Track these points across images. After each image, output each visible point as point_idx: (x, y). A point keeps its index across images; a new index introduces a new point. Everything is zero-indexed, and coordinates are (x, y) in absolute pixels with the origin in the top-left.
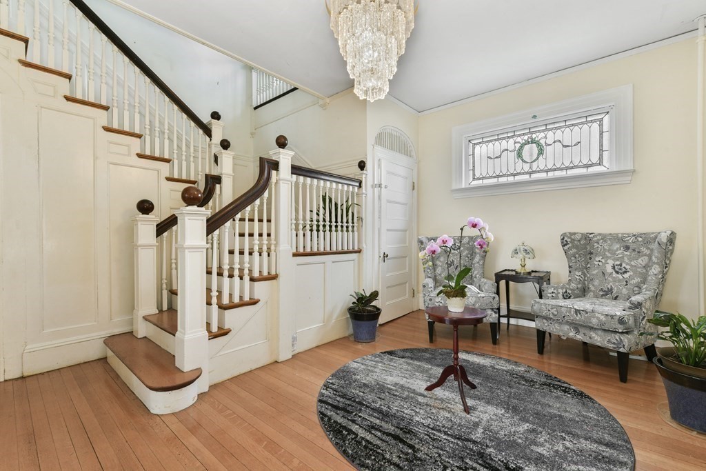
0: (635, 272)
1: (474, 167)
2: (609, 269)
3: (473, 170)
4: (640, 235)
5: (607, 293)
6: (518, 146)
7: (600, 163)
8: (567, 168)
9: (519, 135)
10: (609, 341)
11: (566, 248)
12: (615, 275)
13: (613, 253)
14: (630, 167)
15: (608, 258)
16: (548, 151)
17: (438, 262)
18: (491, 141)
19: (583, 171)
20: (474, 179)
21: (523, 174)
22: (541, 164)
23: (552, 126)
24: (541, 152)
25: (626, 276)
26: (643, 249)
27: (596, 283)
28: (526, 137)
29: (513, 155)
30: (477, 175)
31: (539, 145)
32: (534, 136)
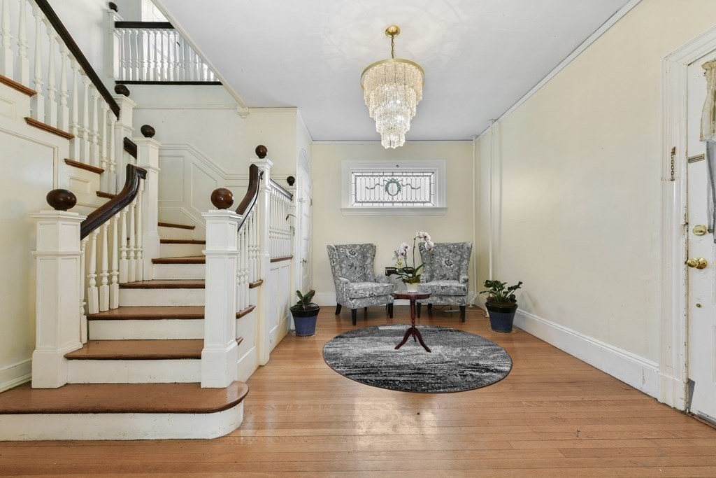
0: (455, 264)
1: (356, 193)
2: (444, 264)
3: (356, 195)
4: (455, 244)
5: (443, 277)
6: (386, 183)
7: (430, 202)
8: (414, 202)
9: (386, 176)
10: (458, 301)
11: (422, 252)
12: (446, 266)
13: (444, 254)
14: (445, 206)
15: (442, 257)
16: (403, 189)
17: (342, 265)
18: (368, 176)
19: (421, 205)
20: (356, 202)
21: (389, 202)
22: (399, 197)
23: (405, 174)
24: (399, 190)
25: (452, 266)
26: (458, 252)
27: (438, 272)
28: (391, 178)
29: (382, 189)
30: (358, 200)
31: (398, 185)
32: (395, 178)
